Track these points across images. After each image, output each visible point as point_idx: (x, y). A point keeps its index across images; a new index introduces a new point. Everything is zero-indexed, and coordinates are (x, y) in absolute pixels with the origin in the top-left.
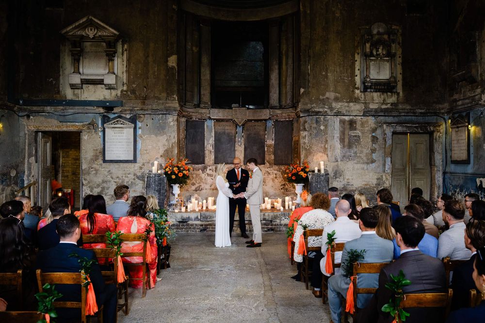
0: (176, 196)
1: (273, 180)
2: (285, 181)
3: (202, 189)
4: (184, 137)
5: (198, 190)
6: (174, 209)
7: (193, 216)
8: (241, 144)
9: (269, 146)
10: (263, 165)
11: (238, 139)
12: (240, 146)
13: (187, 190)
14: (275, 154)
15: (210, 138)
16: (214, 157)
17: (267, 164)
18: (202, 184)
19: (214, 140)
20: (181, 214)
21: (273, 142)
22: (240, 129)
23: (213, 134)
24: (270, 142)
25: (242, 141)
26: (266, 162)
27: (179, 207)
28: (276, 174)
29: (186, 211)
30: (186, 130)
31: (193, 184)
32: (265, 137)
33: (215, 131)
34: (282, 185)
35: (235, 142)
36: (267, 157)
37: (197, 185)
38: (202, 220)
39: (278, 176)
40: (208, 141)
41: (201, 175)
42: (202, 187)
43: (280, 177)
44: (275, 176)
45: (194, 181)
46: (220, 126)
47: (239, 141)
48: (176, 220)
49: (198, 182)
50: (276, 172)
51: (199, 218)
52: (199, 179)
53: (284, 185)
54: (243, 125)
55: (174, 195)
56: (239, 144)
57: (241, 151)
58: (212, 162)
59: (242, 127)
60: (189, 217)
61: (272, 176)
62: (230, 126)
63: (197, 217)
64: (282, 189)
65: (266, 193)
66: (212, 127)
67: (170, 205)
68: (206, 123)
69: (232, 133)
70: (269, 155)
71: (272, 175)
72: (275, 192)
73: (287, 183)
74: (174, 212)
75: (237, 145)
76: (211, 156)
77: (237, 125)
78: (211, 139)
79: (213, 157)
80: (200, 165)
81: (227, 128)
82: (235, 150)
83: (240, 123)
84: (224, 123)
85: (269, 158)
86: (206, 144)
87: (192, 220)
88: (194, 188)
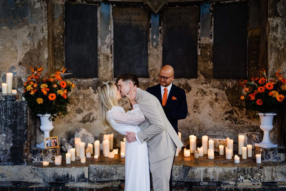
0: (47, 135)
1: (211, 104)
2: (232, 106)
3: (93, 119)
4: (63, 31)
5: (87, 121)
6: (42, 160)
7: (75, 172)
8: (157, 45)
9: (205, 47)
10: (194, 80)
11: (152, 36)
12: (156, 47)
13: (69, 122)
14: (214, 59)
15: (106, 34)
16: (113, 66)
17: (202, 77)
18: (93, 111)
19: (112, 37)
20: (53, 169)
21: (212, 41)
22: (155, 20)
23: (111, 28)
24: (206, 40)
25: (159, 39)
26: (199, 73)
27: (50, 155)
28: (216, 94)
29: (64, 163)
30: (65, 20)
31: (79, 111)
32: (197, 32)
33: (114, 23)
34: (226, 113)
35: (147, 40)
36: (201, 66)
37: (85, 113)
38: (91, 179)
39: (219, 97)
40: (103, 39)
41: (92, 96)
42: (94, 115)
43: (224, 99)
44: (214, 97)
45: (80, 106)
46: (122, 14)
47: (153, 40)
48: (44, 180)
49: (87, 107)
50: (216, 90)
51: (86, 176)
52: (88, 103)
53: (231, 112)
54: (160, 12)
55: (42, 132)
56: (154, 44)
57: (158, 56)
58: (110, 74)
59: (158, 16)
60: (68, 175)
61: (208, 98)
62: (139, 14)
63: (83, 176)
64: (227, 119)
65: (200, 125)
66: (109, 15)
67: (35, 152)
68: (99, 9)
69: (142, 26)
70: (205, 61)
71: (210, 96)
72: (214, 123)
73: (236, 109)
74: (41, 165)
75: (150, 47)
76: (109, 64)
77: (149, 13)
78: (109, 36)
79: (111, 66)
80: (90, 80)
81: (134, 17)
82: (147, 55)
83: (156, 8)
84: (130, 10)
85: (205, 68)
86: (99, 44)
87: (73, 180)
88: (80, 117)
